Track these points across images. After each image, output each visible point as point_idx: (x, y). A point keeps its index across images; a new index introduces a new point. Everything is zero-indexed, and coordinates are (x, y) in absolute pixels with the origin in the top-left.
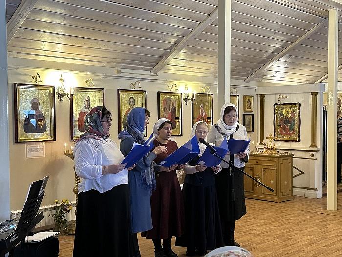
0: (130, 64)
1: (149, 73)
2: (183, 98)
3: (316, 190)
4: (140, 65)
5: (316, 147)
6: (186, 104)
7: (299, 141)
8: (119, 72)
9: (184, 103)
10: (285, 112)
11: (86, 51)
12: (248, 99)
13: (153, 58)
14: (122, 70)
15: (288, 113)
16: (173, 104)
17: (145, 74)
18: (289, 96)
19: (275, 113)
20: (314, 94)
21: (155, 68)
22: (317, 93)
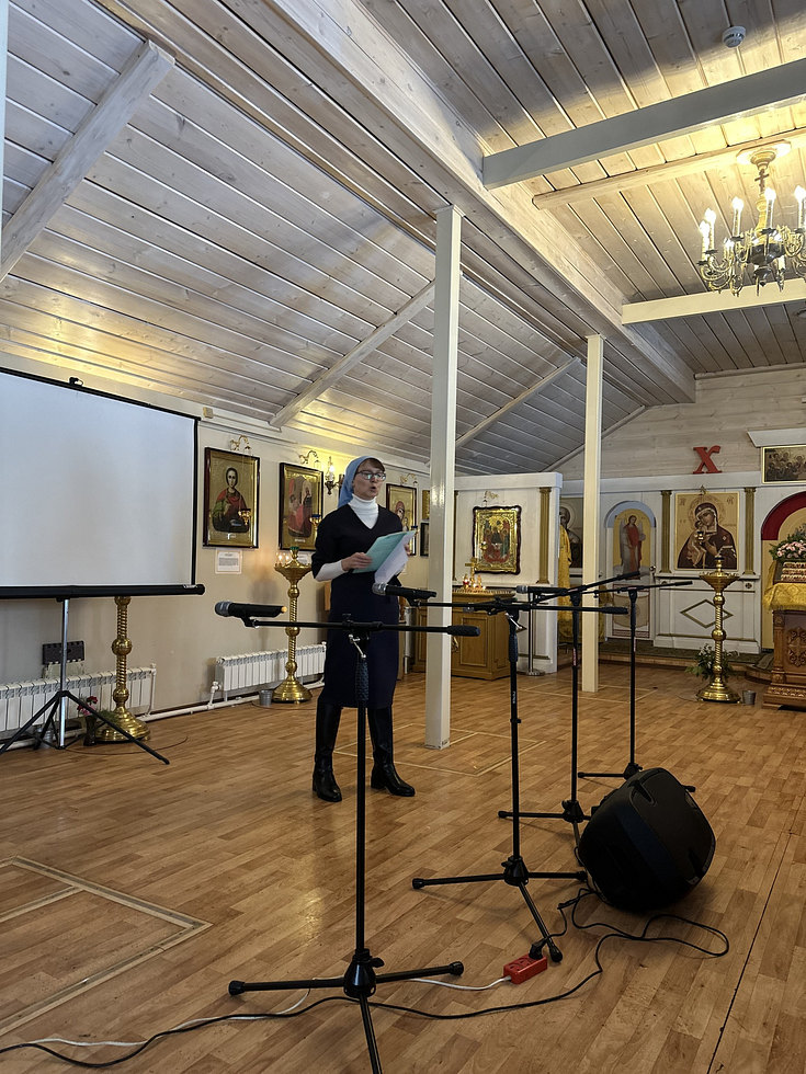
0: (231, 399)
1: (265, 424)
2: (325, 481)
3: (546, 658)
4: (251, 405)
5: (548, 583)
6: (329, 493)
7: (518, 573)
9: (326, 490)
10: (492, 521)
11: (147, 354)
13: (278, 393)
14: (216, 411)
15: (499, 523)
16: (307, 491)
17: (257, 425)
18: (499, 493)
19: (474, 522)
20: (545, 491)
21: (279, 415)
22: (549, 489)
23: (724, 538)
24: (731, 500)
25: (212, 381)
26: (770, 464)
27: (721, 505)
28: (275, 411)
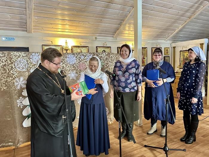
0: (101, 34)
1: (112, 38)
4: (107, 34)
8: (96, 38)
10: (185, 54)
12: (166, 49)
13: (112, 30)
14: (98, 37)
17: (110, 39)
18: (188, 46)
19: (180, 55)
20: (202, 45)
21: (115, 35)
22: (203, 44)
25: (94, 30)
28: (114, 35)
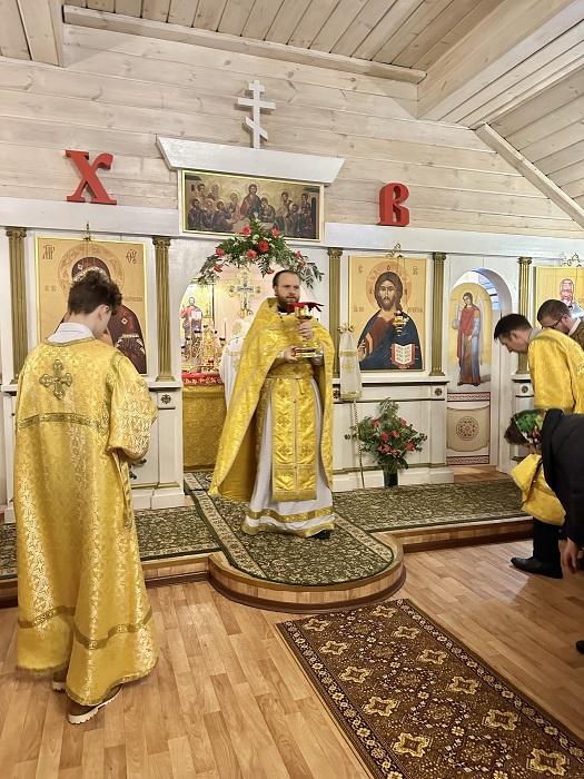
23: (124, 321)
24: (134, 255)
26: (194, 201)
27: (116, 263)
